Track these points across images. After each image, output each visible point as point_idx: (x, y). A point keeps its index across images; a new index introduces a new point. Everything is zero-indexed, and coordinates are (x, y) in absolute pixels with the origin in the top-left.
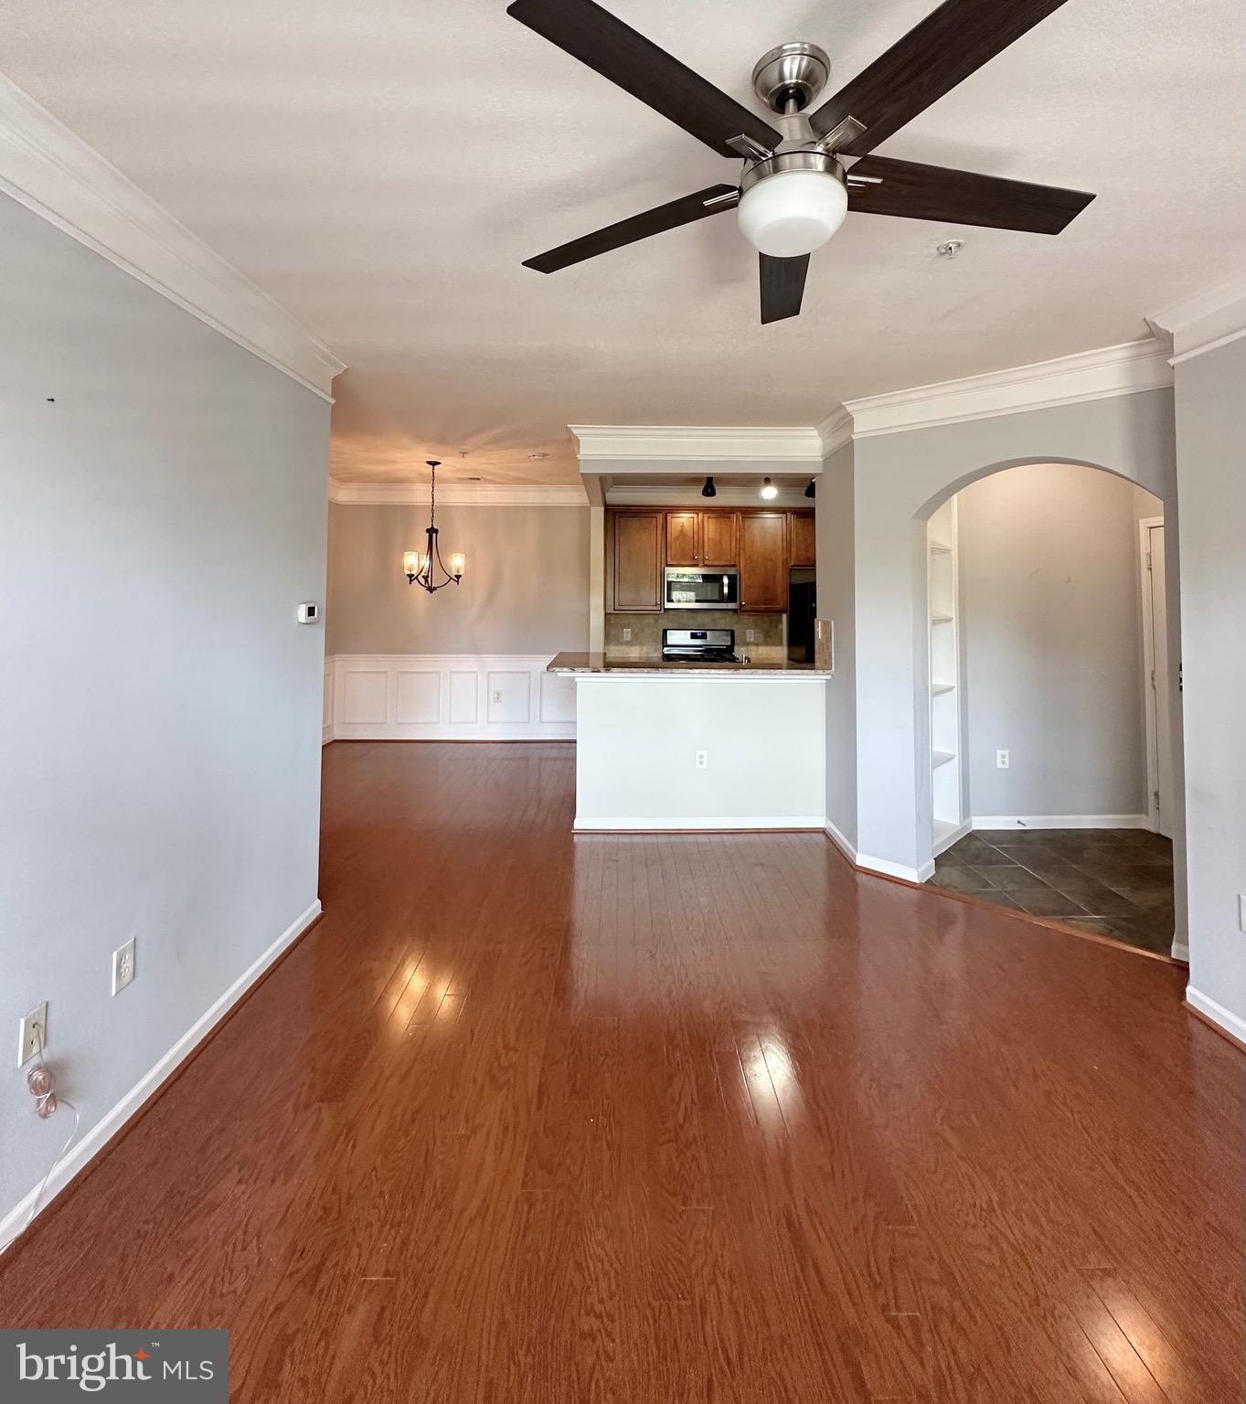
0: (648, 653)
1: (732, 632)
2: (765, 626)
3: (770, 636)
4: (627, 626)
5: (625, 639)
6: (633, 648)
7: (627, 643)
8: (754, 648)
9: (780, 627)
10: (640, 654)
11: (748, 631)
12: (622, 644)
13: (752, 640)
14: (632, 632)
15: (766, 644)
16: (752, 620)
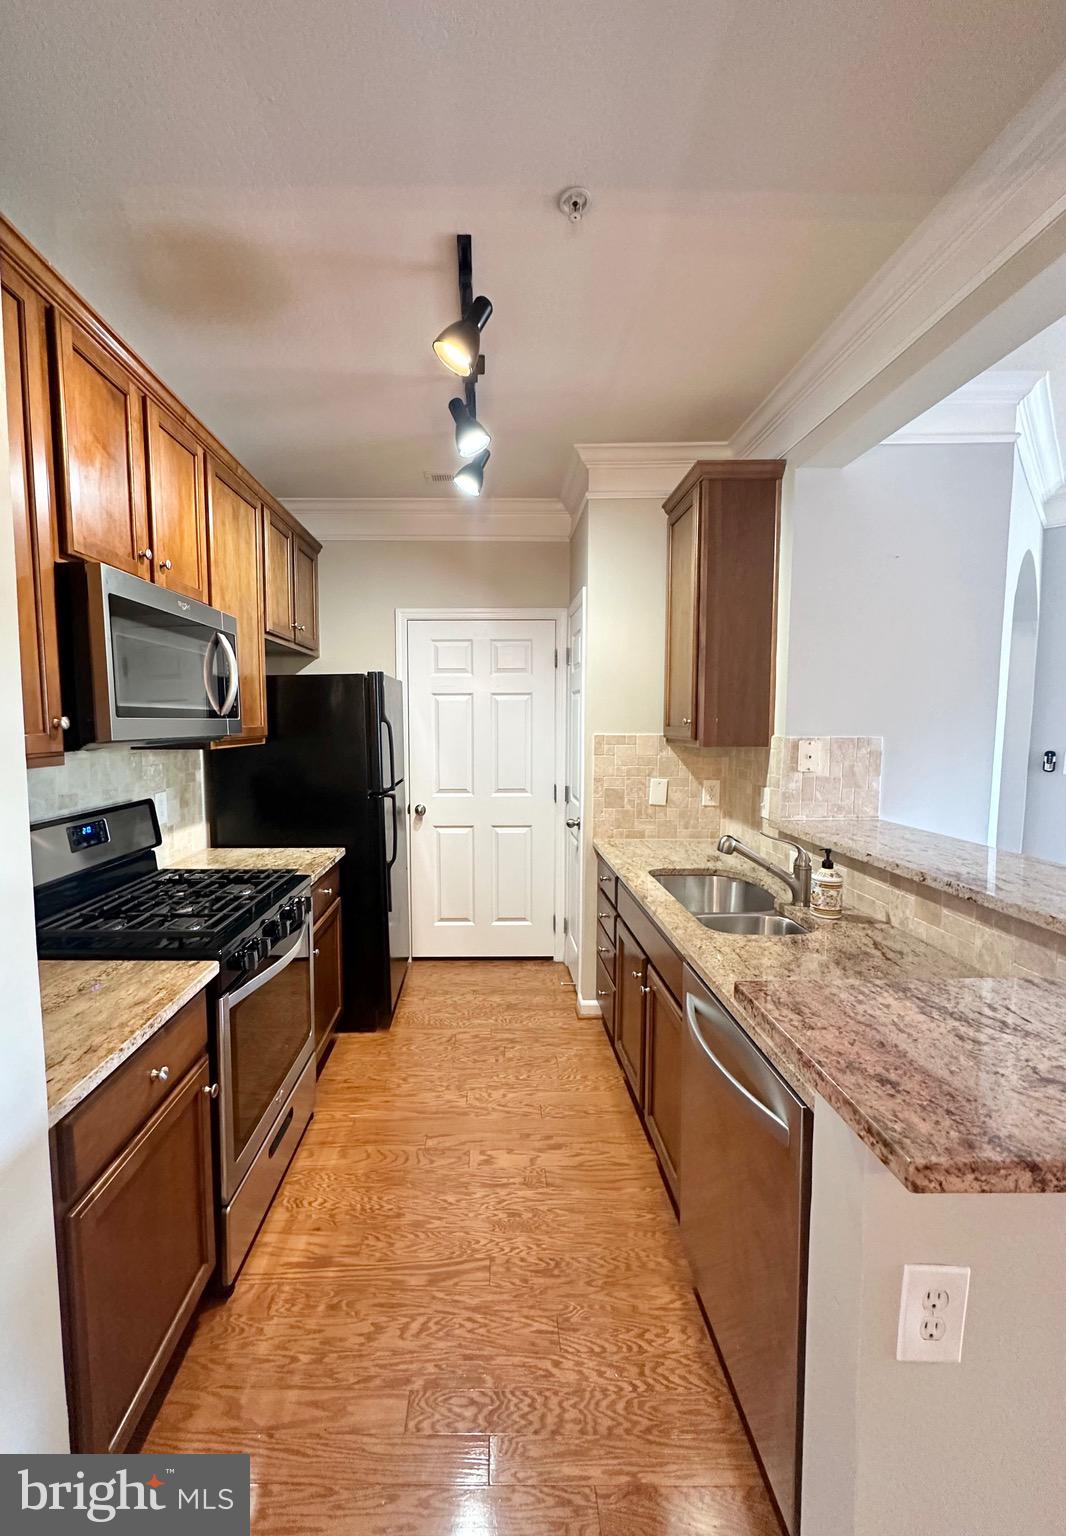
1: (150, 805)
2: (180, 777)
3: (186, 803)
8: (166, 840)
9: (198, 777)
11: (157, 797)
13: (165, 819)
16: (161, 767)
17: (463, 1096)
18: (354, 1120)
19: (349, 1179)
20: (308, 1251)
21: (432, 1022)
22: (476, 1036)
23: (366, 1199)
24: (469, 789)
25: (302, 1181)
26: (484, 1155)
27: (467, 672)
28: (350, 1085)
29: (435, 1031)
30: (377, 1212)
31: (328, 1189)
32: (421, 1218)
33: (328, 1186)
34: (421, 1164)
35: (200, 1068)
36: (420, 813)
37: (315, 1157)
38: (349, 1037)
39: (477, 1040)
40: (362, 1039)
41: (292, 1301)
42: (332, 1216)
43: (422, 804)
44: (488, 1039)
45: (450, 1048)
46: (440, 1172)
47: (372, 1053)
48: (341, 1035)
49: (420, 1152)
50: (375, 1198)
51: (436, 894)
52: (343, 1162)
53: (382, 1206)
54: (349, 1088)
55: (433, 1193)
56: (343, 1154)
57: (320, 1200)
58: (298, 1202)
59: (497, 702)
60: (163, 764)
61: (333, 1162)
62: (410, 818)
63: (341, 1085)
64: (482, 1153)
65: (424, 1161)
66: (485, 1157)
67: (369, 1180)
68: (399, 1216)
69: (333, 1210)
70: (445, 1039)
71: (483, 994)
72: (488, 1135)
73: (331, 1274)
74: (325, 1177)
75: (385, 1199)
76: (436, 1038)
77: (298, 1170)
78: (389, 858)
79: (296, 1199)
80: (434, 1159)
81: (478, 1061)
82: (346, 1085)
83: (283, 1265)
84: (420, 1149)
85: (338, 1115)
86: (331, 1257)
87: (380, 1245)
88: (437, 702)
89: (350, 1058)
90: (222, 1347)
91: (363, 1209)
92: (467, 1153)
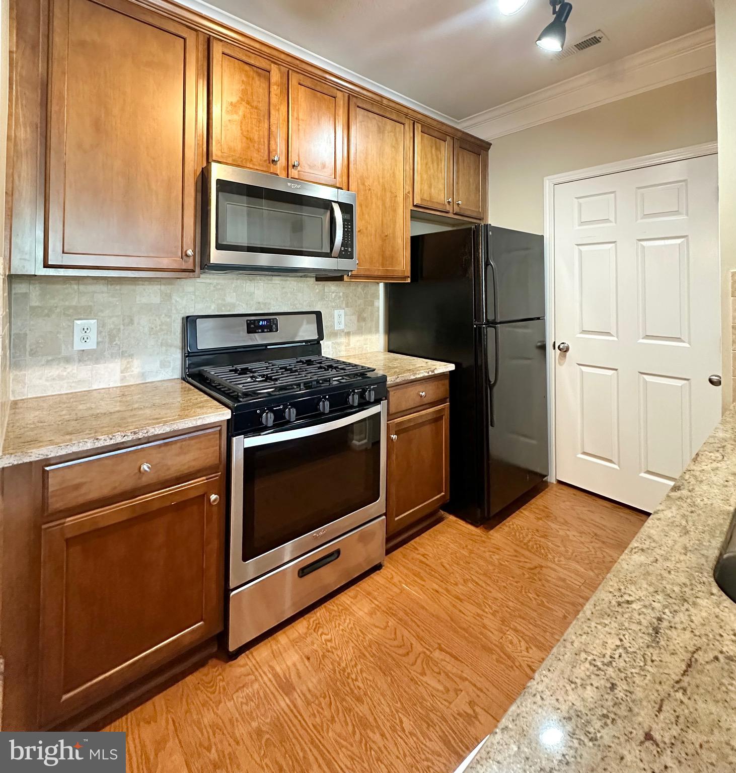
0: (143, 375)
1: (318, 315)
2: (359, 302)
3: (364, 320)
4: (87, 312)
5: (78, 345)
6: (101, 368)
7: (84, 356)
8: (343, 340)
9: (376, 304)
10: (123, 379)
11: (336, 312)
12: (68, 360)
13: (342, 327)
14: (101, 325)
15: (360, 331)
16: (341, 294)
17: (501, 631)
18: (402, 590)
19: (358, 636)
20: (289, 669)
21: (530, 544)
22: (564, 580)
23: (353, 663)
24: (613, 332)
25: (333, 613)
26: (472, 707)
27: (611, 222)
28: (424, 560)
29: (527, 553)
30: (350, 681)
31: (341, 632)
32: (371, 719)
33: (343, 630)
34: (414, 667)
35: (207, 479)
36: (564, 350)
37: (356, 600)
38: (455, 522)
39: (561, 583)
40: (464, 529)
41: (249, 699)
42: (324, 656)
43: (568, 343)
44: (572, 590)
45: (527, 576)
46: (421, 689)
47: (460, 544)
48: (452, 518)
49: (422, 655)
50: (359, 667)
51: (579, 428)
52: (368, 619)
53: (356, 680)
54: (421, 562)
55: (399, 705)
56: (371, 614)
57: (328, 637)
58: (318, 625)
59: (643, 247)
60: (343, 293)
61: (361, 613)
62: (552, 355)
63: (418, 556)
64: (471, 703)
65: (418, 667)
66: (470, 711)
67: (369, 649)
68: (359, 700)
69: (329, 651)
70: (528, 565)
71: (603, 542)
72: (495, 691)
73: (283, 704)
74: (348, 621)
75: (364, 675)
76: (522, 559)
77: (338, 602)
78: (492, 379)
79: (319, 623)
80: (428, 672)
81: (544, 606)
82: (422, 558)
83: (270, 666)
84: (425, 653)
85: (396, 579)
86: (294, 689)
87: (327, 713)
88: (580, 251)
89: (442, 538)
90: (199, 692)
91: (344, 670)
92: (457, 691)
